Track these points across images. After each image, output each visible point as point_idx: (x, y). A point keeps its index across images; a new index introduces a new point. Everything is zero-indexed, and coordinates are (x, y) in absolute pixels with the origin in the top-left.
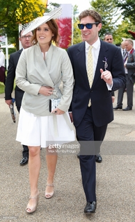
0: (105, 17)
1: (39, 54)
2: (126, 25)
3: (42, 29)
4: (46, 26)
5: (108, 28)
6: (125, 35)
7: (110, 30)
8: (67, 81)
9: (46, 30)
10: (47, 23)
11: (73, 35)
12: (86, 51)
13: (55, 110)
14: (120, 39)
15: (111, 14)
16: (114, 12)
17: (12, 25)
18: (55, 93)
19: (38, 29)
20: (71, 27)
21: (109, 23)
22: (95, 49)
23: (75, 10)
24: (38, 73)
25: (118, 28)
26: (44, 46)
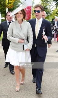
0: (47, 6)
1: (18, 25)
2: (57, 10)
3: (19, 13)
4: (21, 12)
5: (48, 11)
6: (56, 15)
7: (49, 12)
8: (31, 36)
9: (21, 14)
10: (21, 11)
11: (32, 14)
12: (36, 22)
13: (26, 49)
14: (53, 17)
15: (50, 5)
16: (51, 4)
17: (3, 8)
18: (25, 42)
19: (17, 13)
20: (31, 10)
21: (49, 9)
22: (40, 22)
23: (33, 3)
24: (18, 34)
25: (53, 11)
26: (20, 21)
